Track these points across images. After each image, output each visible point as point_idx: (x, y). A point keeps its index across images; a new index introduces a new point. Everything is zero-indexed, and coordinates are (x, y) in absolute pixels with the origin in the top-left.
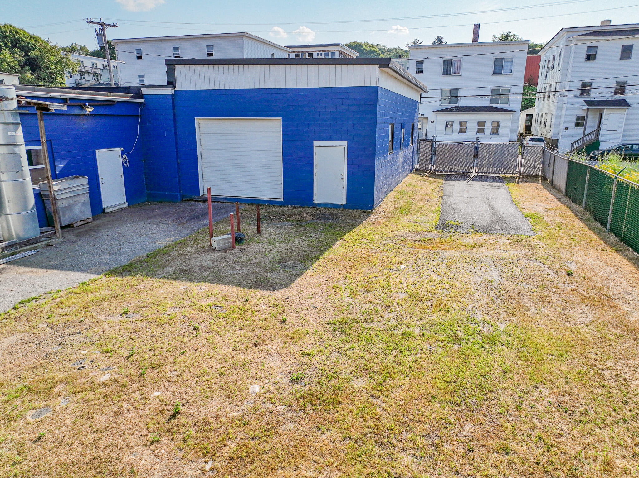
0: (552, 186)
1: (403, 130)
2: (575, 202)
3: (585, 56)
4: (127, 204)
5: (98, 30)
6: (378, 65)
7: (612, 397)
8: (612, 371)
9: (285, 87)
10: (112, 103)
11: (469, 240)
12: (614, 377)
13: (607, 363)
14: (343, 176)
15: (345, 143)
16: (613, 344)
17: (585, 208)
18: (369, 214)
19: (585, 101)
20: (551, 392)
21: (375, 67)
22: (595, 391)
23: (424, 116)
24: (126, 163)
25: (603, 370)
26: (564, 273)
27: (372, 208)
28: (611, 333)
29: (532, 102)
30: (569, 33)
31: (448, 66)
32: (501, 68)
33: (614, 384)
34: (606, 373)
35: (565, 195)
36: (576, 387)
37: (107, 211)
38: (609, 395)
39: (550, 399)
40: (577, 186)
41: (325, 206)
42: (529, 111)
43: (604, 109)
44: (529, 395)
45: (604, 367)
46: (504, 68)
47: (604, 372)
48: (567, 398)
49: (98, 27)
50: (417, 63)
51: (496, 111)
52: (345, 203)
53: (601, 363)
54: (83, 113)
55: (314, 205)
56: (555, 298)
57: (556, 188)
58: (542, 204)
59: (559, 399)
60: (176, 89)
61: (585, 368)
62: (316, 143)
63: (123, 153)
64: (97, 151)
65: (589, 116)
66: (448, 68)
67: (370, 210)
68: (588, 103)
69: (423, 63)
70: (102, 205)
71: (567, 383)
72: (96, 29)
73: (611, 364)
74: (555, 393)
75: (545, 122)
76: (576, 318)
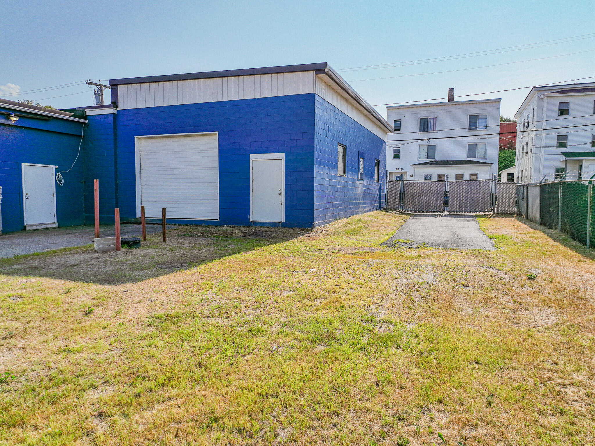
0: (527, 219)
1: (361, 160)
2: (551, 228)
3: (557, 112)
4: (57, 224)
5: (96, 91)
6: (314, 72)
7: (578, 433)
8: (581, 388)
9: (222, 101)
10: (47, 118)
11: (415, 253)
12: (585, 398)
13: (574, 376)
14: (281, 191)
15: (282, 155)
16: (587, 351)
17: (561, 231)
18: (308, 231)
19: (563, 153)
20: (451, 418)
21: (312, 74)
22: (544, 421)
23: (403, 171)
24: (60, 181)
25: (564, 386)
26: (524, 278)
27: (312, 226)
28: (585, 338)
29: (513, 162)
30: (540, 92)
31: (424, 124)
32: (476, 125)
33: (584, 409)
34: (570, 391)
35: (541, 224)
36: (506, 412)
37: (28, 228)
38: (573, 429)
39: (444, 432)
40: (551, 210)
41: (262, 224)
42: (510, 170)
43: (583, 160)
44: (406, 423)
45: (567, 382)
46: (479, 125)
47: (567, 390)
48: (482, 431)
49: (96, 88)
50: (394, 122)
51: (473, 164)
52: (283, 221)
53: (562, 375)
54: (7, 123)
55: (250, 224)
56: (503, 299)
57: (531, 221)
58: (513, 231)
59: (464, 433)
60: (118, 109)
61: (531, 382)
62: (252, 157)
63: (57, 171)
64: (23, 164)
65: (568, 168)
66: (424, 125)
67: (309, 228)
68: (566, 155)
69: (400, 122)
70: (24, 223)
71: (489, 403)
72: (95, 90)
73: (580, 378)
74: (459, 419)
75: (526, 177)
76: (530, 321)
